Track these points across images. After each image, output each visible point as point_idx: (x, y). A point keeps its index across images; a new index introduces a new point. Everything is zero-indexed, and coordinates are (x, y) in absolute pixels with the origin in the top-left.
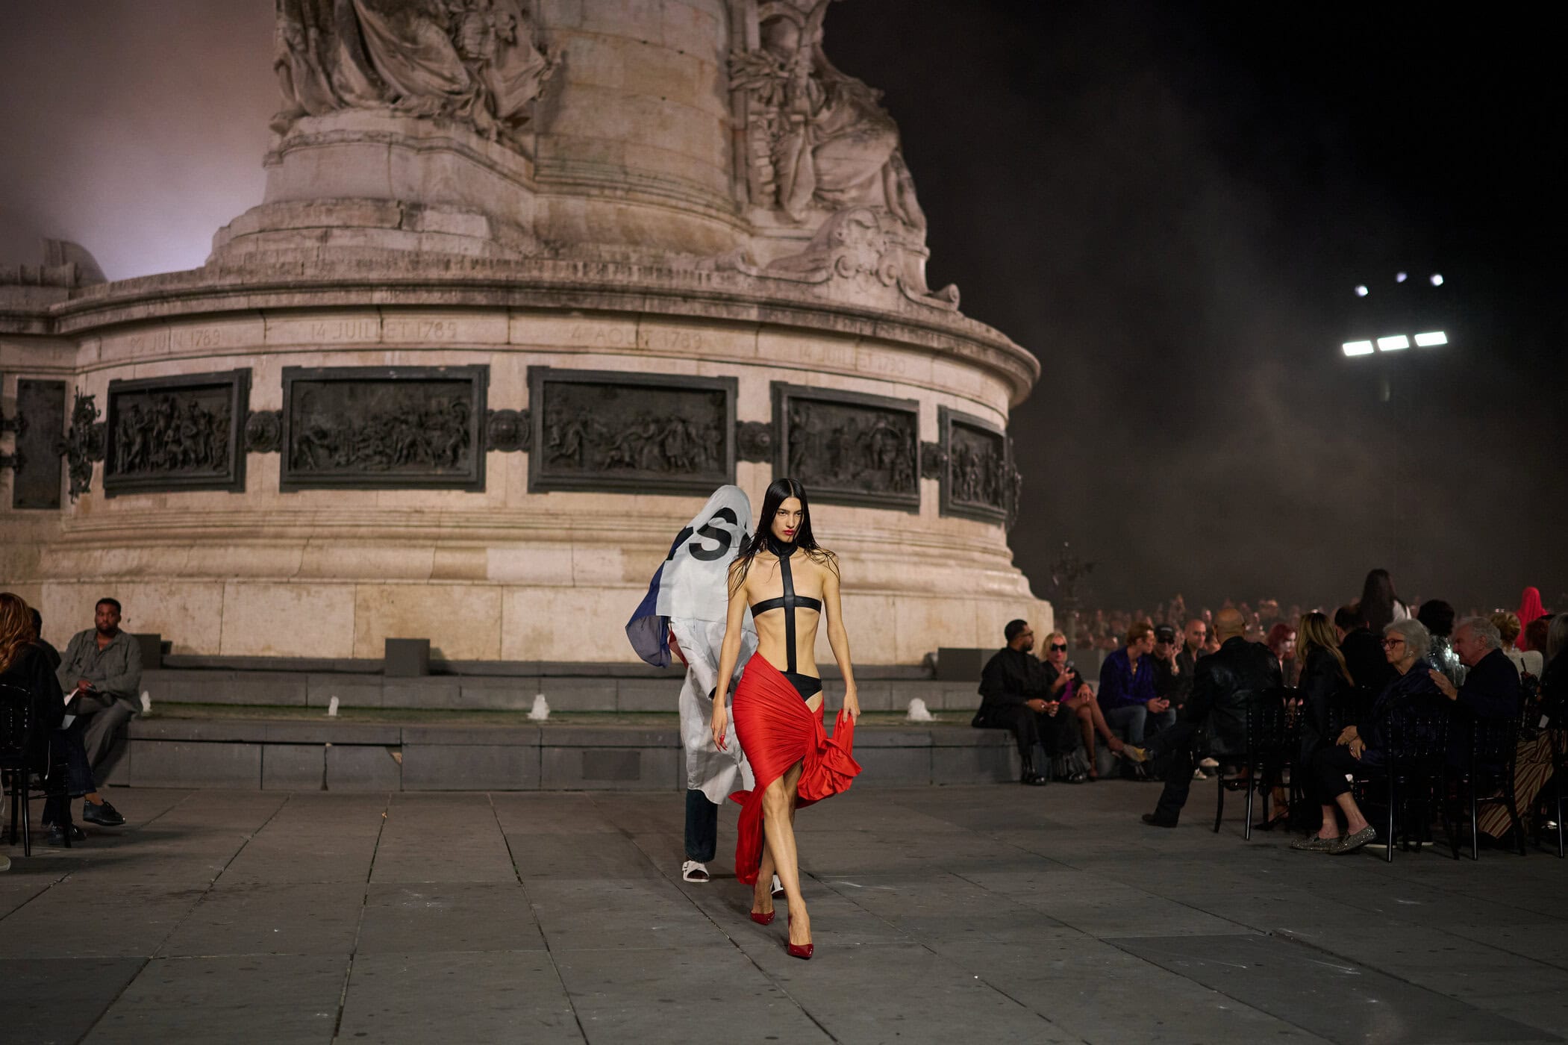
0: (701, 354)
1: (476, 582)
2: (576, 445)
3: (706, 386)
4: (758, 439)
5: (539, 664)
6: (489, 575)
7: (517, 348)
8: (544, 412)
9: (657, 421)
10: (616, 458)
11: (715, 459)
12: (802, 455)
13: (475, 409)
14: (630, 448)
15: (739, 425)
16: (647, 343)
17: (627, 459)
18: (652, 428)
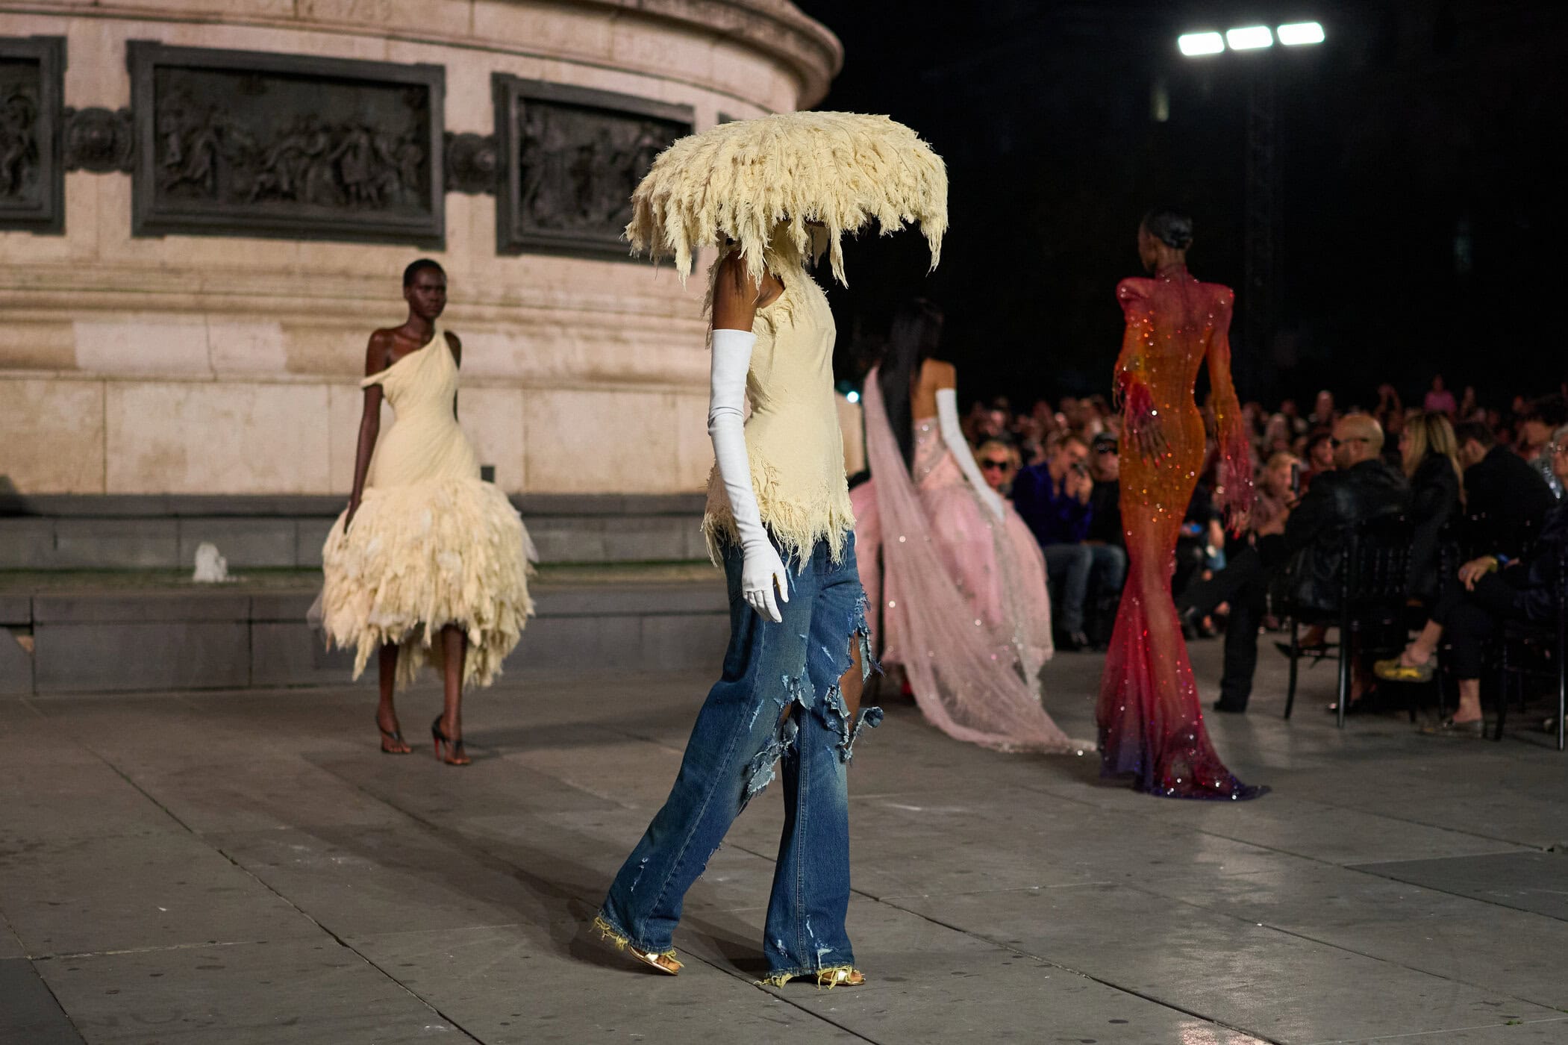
0: (390, 29)
1: (63, 374)
2: (207, 159)
3: (400, 77)
4: (478, 159)
5: (165, 499)
6: (81, 359)
7: (109, 11)
8: (156, 113)
9: (326, 129)
10: (268, 185)
11: (414, 189)
12: (539, 183)
13: (45, 105)
14: (289, 172)
15: (448, 137)
16: (310, 9)
17: (285, 187)
18: (322, 141)
